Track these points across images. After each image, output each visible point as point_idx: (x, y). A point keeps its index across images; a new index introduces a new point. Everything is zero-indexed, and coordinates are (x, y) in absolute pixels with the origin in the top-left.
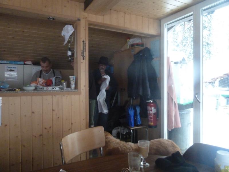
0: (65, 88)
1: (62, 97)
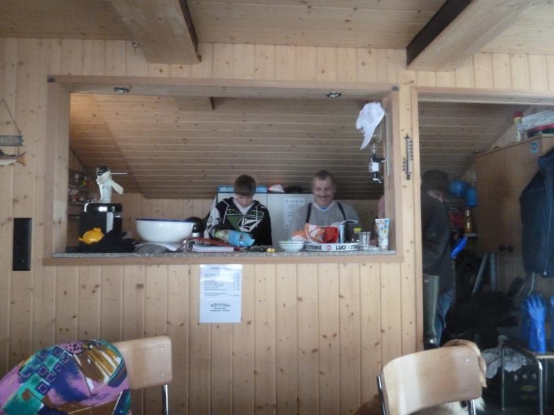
0: (366, 246)
1: (360, 267)
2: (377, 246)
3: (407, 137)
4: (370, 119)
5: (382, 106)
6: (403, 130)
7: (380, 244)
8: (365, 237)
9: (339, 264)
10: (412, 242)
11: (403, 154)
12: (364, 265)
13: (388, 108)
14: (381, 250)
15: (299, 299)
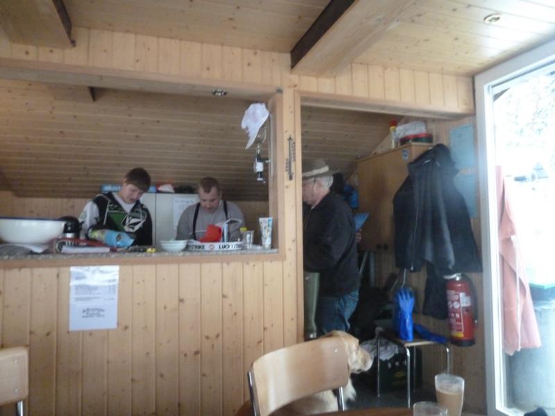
0: (250, 246)
1: (243, 266)
2: (261, 245)
3: (290, 139)
4: (254, 119)
5: (267, 107)
6: (286, 131)
7: (263, 243)
8: (249, 237)
9: (222, 263)
10: (294, 241)
11: (286, 155)
12: (247, 263)
13: (272, 110)
14: (264, 249)
15: (181, 301)
